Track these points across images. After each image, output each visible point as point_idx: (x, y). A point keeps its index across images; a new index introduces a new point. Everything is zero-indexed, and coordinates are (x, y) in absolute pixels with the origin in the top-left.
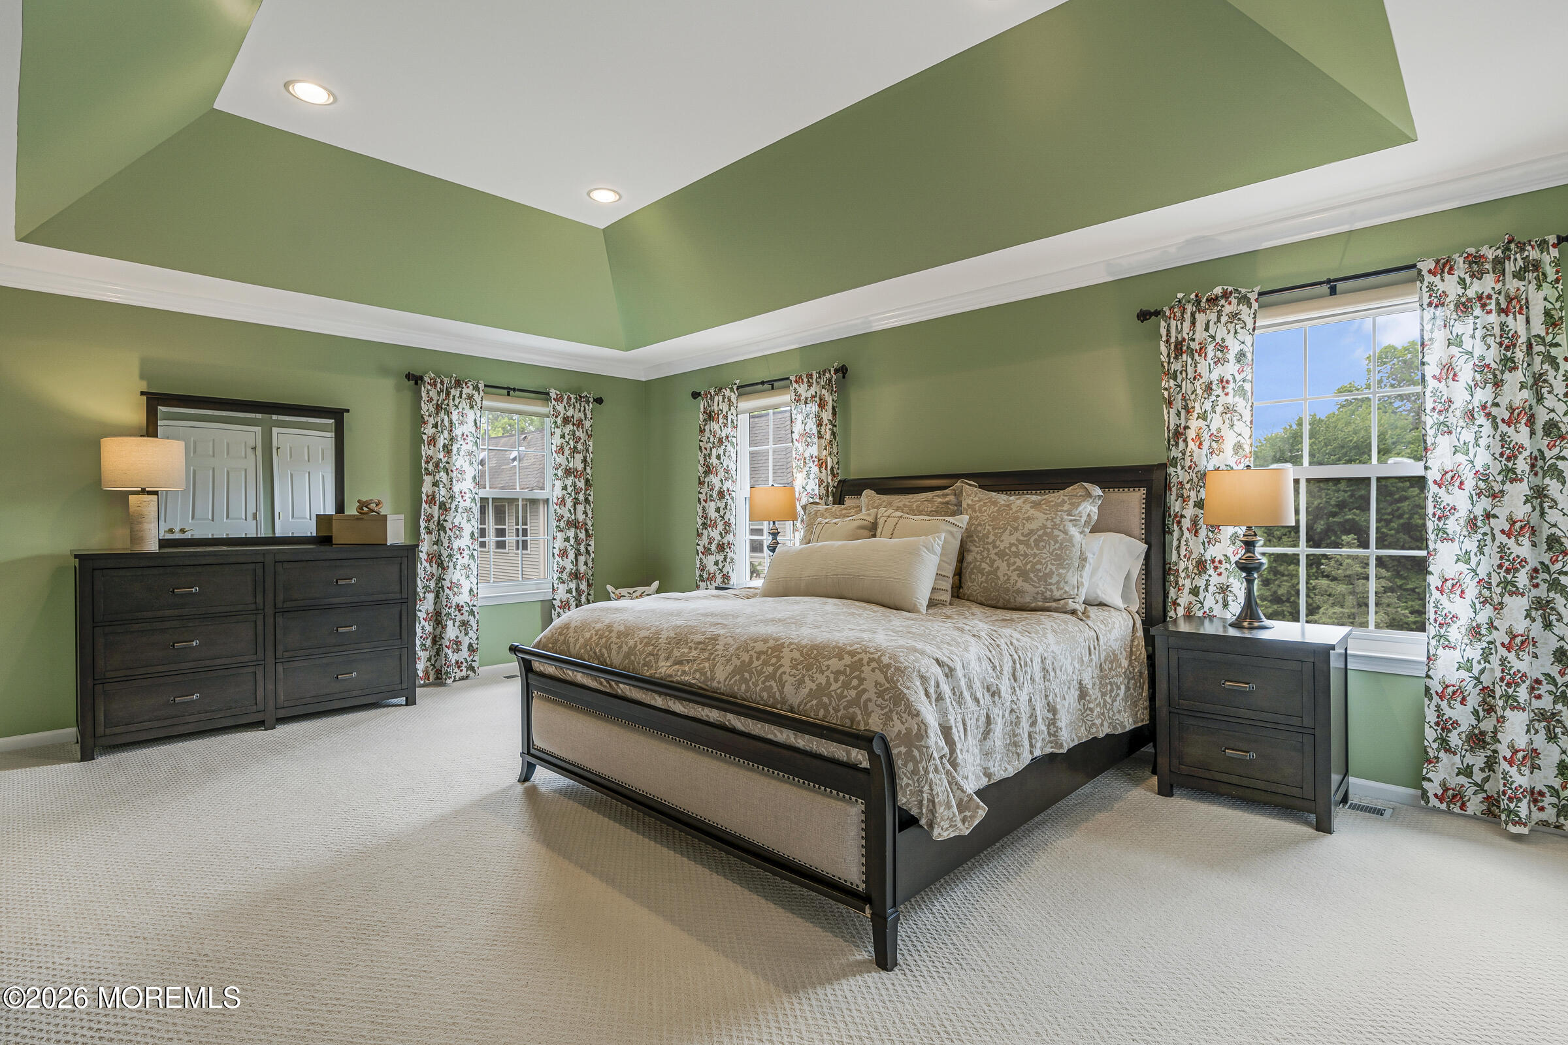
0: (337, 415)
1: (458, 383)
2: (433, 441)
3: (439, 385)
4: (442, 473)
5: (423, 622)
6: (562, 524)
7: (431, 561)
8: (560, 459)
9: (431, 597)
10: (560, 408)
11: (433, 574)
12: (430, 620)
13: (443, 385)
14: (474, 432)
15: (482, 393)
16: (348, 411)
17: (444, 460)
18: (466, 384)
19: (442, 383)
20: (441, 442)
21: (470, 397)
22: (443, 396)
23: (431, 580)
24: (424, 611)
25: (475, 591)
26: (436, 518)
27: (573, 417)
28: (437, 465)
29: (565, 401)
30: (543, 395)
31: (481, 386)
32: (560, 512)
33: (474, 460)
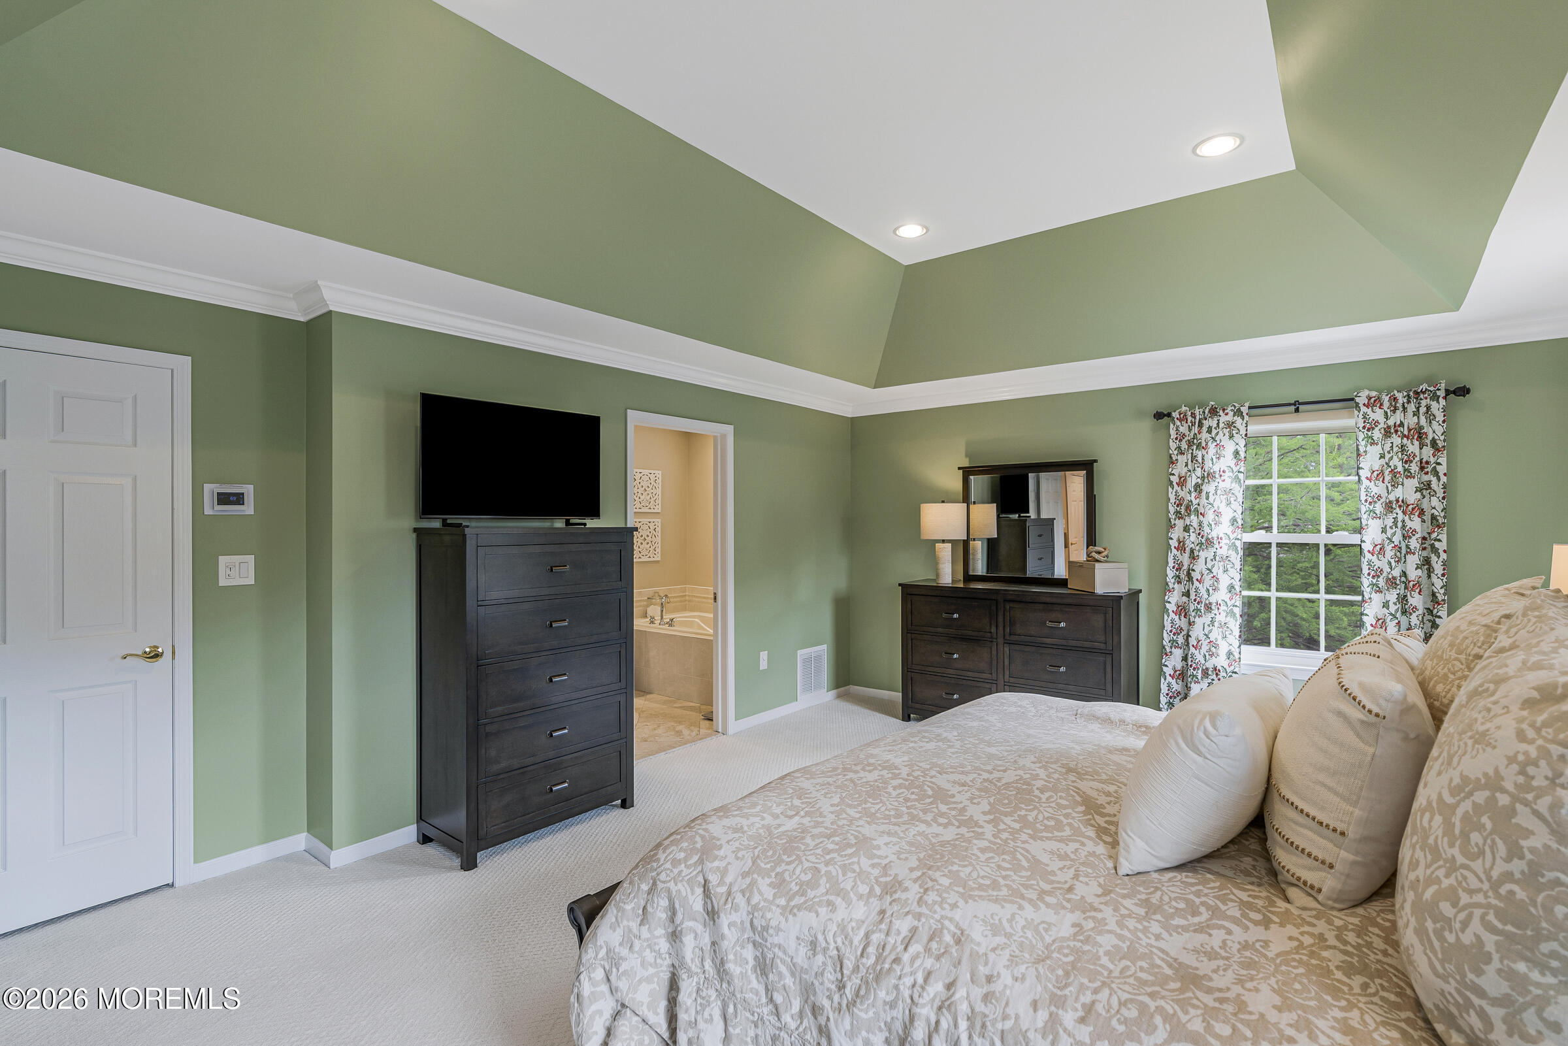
0: (1087, 466)
1: (1214, 412)
2: (1182, 482)
3: (1190, 419)
4: (1193, 517)
5: (1169, 679)
6: (1381, 582)
7: (1180, 615)
8: (1378, 489)
9: (1178, 653)
10: (1377, 415)
11: (1181, 629)
12: (1178, 678)
13: (1195, 418)
14: (1233, 466)
15: (1246, 418)
16: (1095, 461)
17: (1195, 502)
18: (1224, 410)
19: (1193, 415)
20: (1193, 480)
21: (1230, 425)
22: (1195, 429)
23: (1179, 634)
24: (1171, 667)
25: (1237, 656)
26: (1185, 567)
27: (1402, 424)
28: (1188, 508)
29: (1386, 404)
30: (1348, 401)
31: (1245, 410)
32: (1378, 564)
33: (1232, 499)
